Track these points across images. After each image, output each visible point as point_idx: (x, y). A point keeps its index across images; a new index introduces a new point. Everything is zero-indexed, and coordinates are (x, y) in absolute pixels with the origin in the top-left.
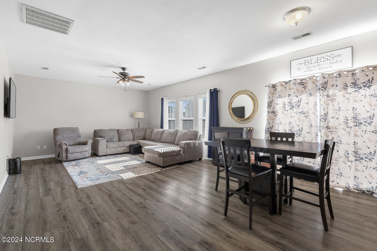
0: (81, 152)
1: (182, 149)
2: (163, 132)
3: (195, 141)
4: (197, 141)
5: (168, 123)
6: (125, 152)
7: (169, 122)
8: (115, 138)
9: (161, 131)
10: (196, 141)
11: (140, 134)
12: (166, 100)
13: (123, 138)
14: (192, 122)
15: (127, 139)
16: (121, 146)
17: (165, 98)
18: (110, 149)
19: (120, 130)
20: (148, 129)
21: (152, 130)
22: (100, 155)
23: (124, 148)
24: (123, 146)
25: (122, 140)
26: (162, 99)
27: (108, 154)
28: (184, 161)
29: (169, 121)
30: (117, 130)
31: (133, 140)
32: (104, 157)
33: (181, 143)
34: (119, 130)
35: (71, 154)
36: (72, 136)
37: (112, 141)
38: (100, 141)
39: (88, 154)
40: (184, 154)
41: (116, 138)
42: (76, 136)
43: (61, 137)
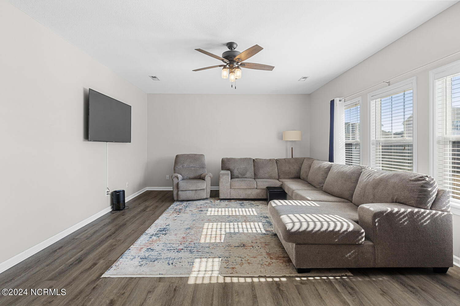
0: (196, 190)
1: (363, 231)
2: (329, 169)
3: (416, 210)
4: (428, 211)
5: (345, 150)
6: (260, 198)
7: (346, 148)
8: (248, 172)
9: (326, 167)
10: (422, 210)
11: (290, 168)
12: (341, 102)
13: (261, 172)
14: (408, 150)
15: (267, 175)
16: (253, 187)
17: (338, 99)
18: (236, 190)
19: (258, 160)
20: (305, 161)
21: (311, 162)
22: (221, 198)
23: (258, 191)
24: (256, 187)
25: (259, 177)
26: (332, 103)
27: (233, 198)
28: (371, 265)
29: (346, 146)
30: (254, 160)
31: (277, 177)
32: (226, 202)
33: (363, 208)
34: (256, 160)
35: (182, 192)
36: (193, 166)
37: (243, 177)
38: (221, 177)
39: (206, 194)
40: (371, 243)
41: (250, 173)
42: (199, 167)
43: (181, 167)
